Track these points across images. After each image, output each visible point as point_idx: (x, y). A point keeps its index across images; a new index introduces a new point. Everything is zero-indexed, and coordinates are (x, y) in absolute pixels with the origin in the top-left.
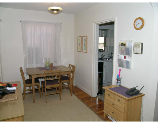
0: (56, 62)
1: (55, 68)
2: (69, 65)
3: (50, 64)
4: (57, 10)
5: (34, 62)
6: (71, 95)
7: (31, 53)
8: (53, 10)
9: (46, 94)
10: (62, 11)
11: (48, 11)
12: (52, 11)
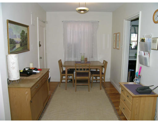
0: (92, 57)
1: (89, 62)
2: (104, 61)
3: (85, 59)
4: (84, 10)
5: (73, 56)
6: (101, 89)
7: (70, 49)
8: (81, 10)
9: (76, 84)
10: (88, 11)
11: (77, 11)
12: (79, 11)
